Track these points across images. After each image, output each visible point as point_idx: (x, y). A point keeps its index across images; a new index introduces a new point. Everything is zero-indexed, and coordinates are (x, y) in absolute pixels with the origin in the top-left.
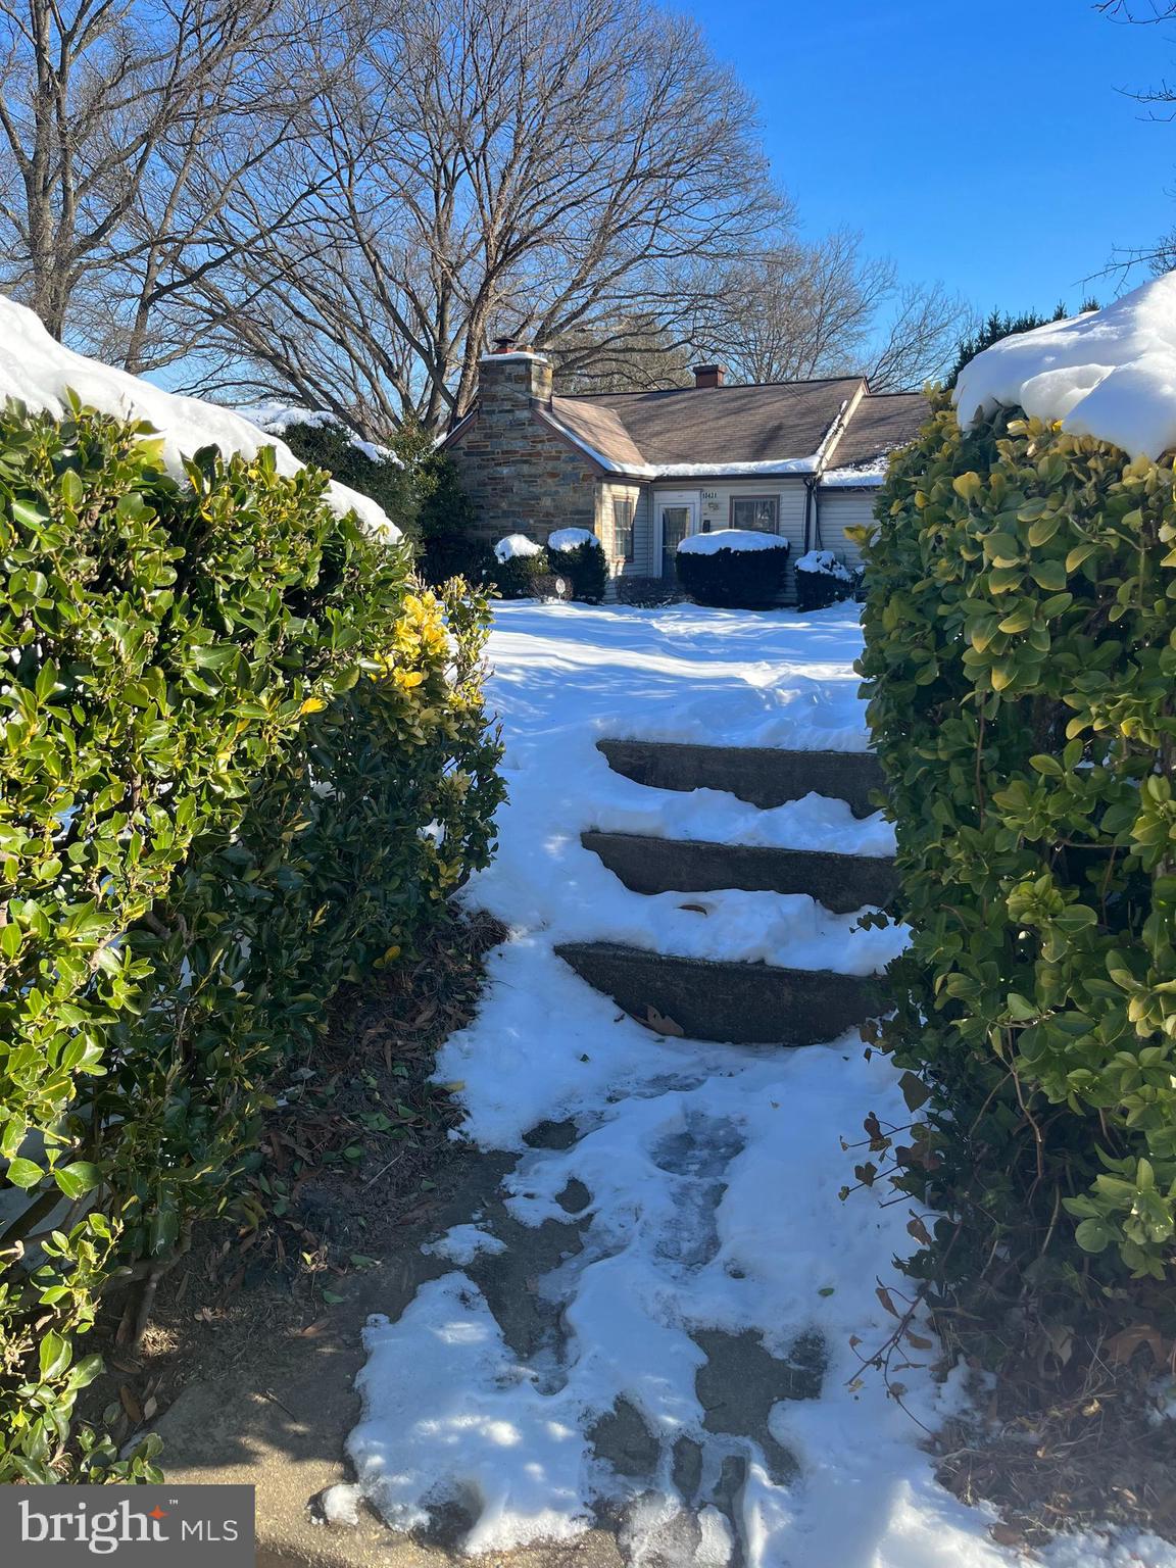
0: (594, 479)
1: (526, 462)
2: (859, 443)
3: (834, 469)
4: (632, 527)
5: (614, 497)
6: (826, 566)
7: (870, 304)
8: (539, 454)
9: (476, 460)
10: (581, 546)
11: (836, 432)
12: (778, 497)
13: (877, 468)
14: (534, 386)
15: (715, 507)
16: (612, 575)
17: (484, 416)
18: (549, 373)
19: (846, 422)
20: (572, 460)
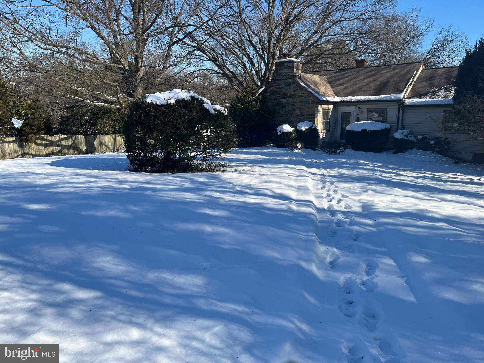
0: (315, 103)
1: (290, 97)
2: (420, 88)
3: (410, 98)
4: (330, 119)
5: (323, 109)
6: (405, 136)
7: (424, 34)
8: (295, 94)
9: (273, 97)
10: (309, 128)
11: (411, 84)
12: (386, 109)
13: (428, 98)
14: (295, 70)
15: (361, 112)
16: (321, 137)
17: (277, 81)
18: (301, 65)
19: (415, 79)
20: (307, 96)
